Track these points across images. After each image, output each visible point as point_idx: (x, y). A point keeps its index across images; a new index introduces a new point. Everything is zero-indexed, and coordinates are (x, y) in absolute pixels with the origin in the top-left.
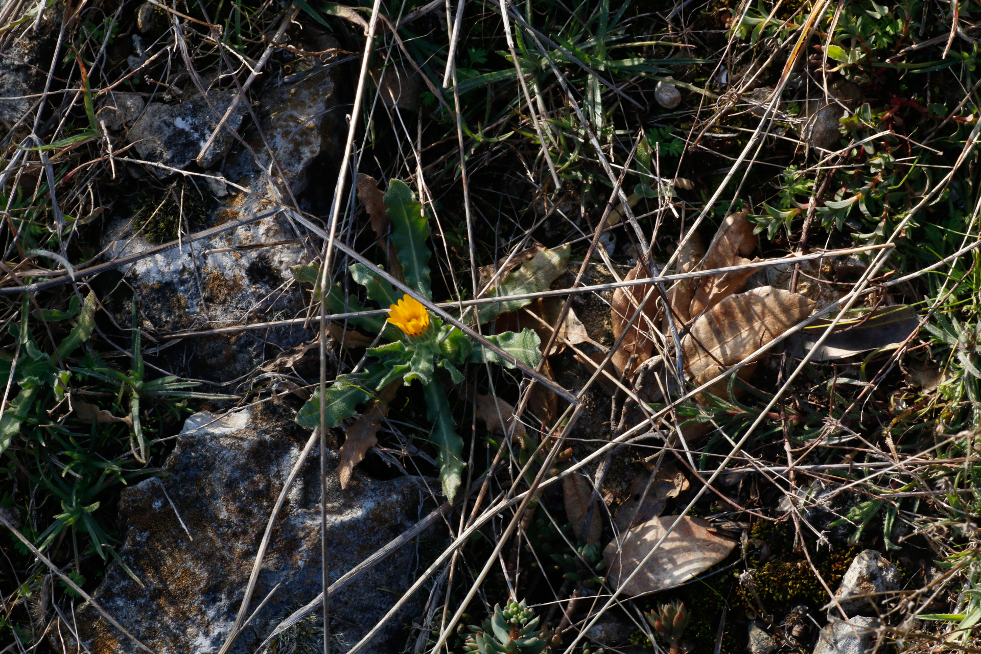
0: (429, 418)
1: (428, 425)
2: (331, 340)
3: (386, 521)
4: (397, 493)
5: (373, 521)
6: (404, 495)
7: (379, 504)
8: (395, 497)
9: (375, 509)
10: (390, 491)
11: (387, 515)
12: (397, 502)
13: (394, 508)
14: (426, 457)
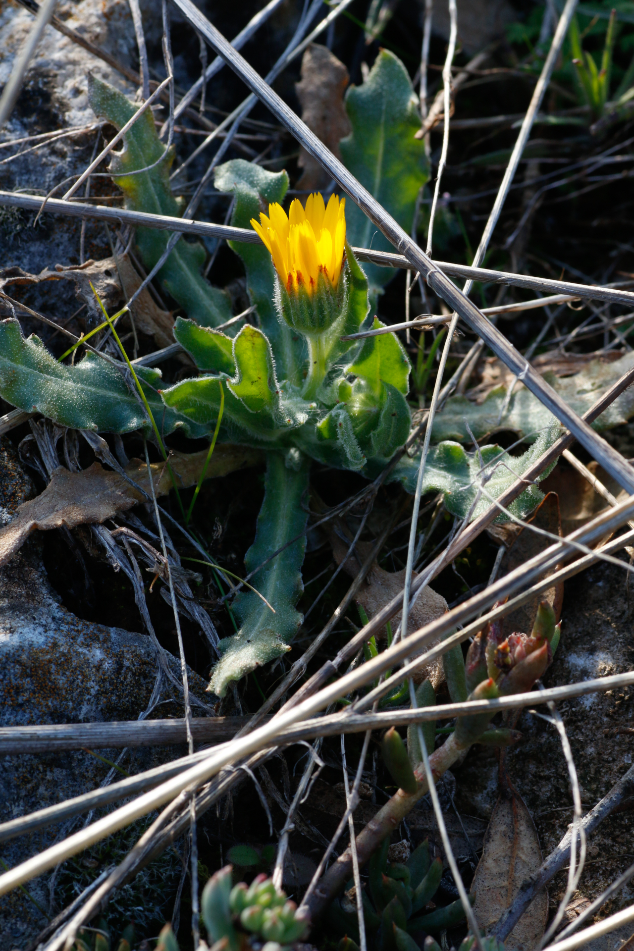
0: (248, 557)
1: (240, 569)
2: (111, 281)
3: (55, 691)
4: (107, 651)
5: (24, 675)
6: (120, 665)
7: (55, 645)
8: (98, 654)
9: (42, 651)
10: (94, 638)
11: (62, 681)
12: (99, 667)
13: (86, 677)
14: (207, 625)
